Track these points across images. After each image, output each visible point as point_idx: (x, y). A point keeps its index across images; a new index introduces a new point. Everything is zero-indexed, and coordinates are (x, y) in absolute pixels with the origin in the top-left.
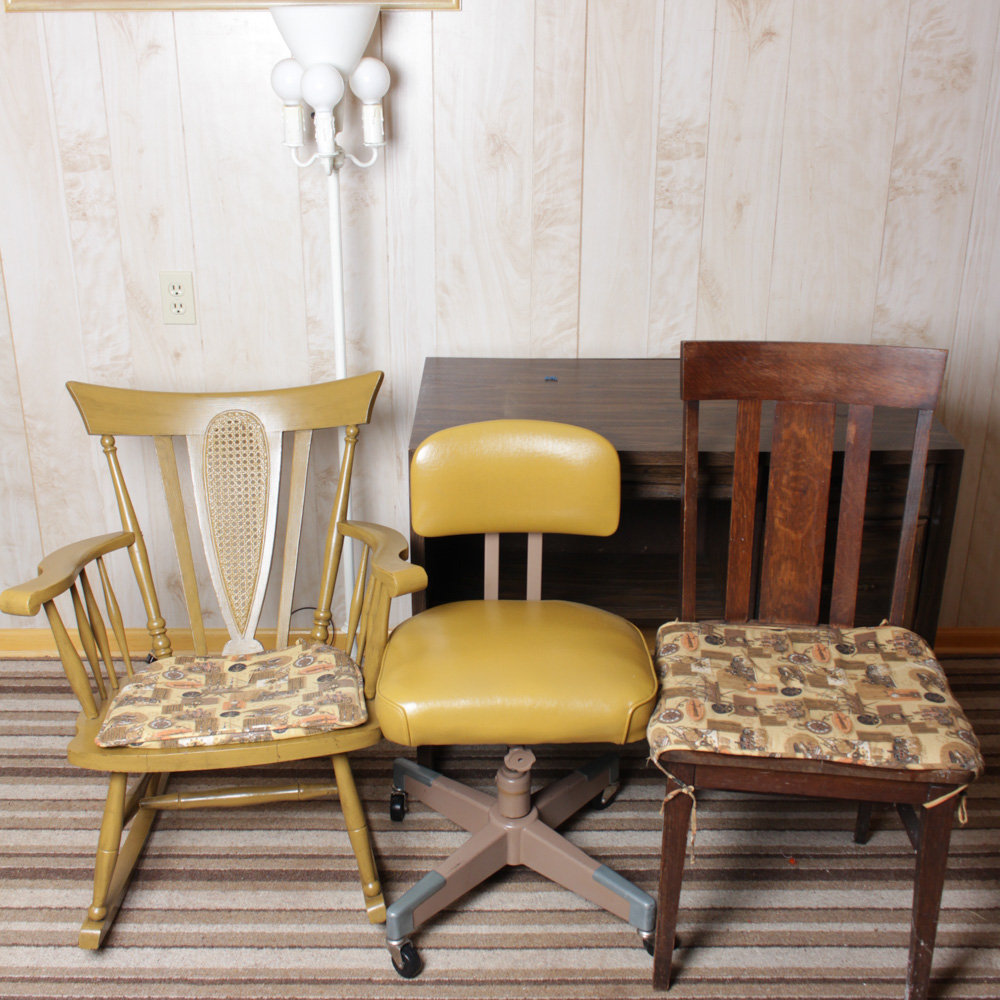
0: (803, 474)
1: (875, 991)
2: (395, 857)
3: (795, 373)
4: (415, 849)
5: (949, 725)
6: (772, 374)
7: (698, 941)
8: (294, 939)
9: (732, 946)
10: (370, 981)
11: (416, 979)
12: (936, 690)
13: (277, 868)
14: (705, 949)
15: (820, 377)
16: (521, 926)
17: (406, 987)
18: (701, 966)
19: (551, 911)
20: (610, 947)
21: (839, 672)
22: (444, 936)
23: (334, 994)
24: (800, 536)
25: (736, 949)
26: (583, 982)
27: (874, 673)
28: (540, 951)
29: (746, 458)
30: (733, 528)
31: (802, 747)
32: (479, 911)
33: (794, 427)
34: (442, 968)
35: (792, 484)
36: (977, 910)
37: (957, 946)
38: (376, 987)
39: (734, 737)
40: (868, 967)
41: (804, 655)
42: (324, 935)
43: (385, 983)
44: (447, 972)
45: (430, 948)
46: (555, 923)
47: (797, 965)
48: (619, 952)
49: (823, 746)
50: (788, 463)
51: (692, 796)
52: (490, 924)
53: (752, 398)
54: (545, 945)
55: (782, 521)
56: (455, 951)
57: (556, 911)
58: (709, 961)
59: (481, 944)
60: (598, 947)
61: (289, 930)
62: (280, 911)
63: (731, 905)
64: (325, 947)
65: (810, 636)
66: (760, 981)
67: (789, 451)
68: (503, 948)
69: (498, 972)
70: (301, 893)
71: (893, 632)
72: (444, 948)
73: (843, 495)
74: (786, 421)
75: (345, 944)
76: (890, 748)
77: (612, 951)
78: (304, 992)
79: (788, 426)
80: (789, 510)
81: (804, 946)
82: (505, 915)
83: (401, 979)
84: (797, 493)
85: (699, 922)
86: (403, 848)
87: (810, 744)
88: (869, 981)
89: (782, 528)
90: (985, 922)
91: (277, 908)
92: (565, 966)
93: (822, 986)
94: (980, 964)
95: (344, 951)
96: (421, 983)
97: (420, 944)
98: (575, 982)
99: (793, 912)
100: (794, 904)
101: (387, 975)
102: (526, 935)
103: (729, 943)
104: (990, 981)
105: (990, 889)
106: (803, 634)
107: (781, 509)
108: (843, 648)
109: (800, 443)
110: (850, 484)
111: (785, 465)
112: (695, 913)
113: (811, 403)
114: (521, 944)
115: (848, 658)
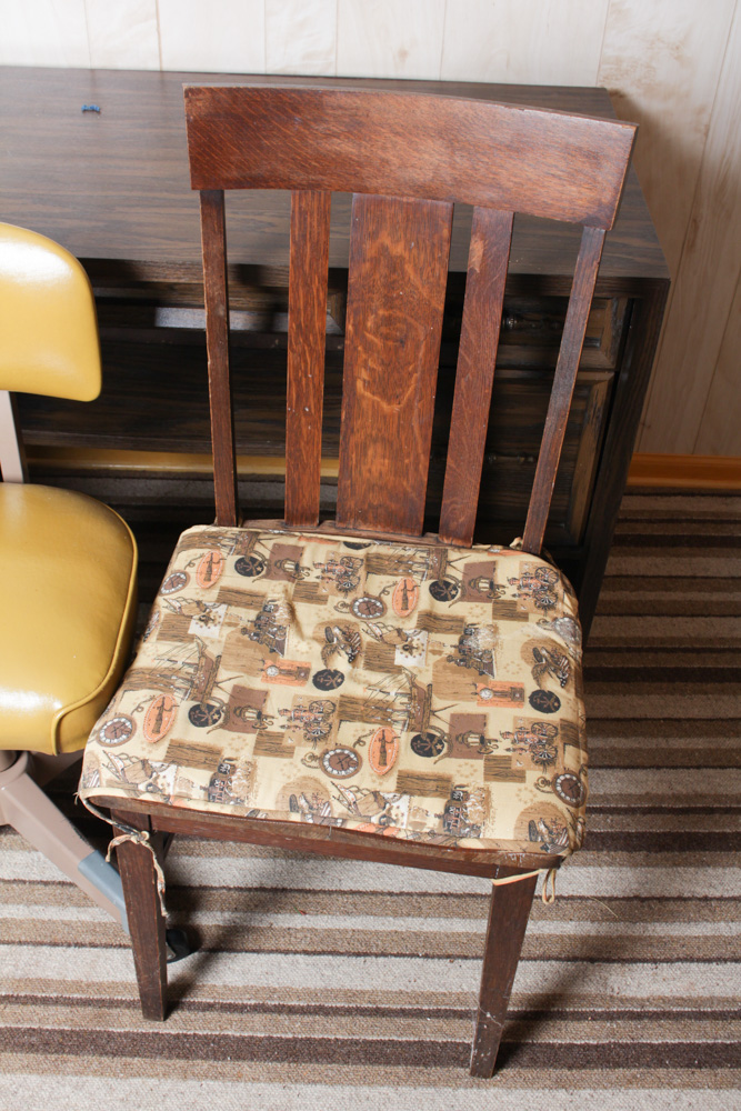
0: (399, 314)
1: (440, 1030)
3: (384, 148)
5: (546, 762)
6: (346, 147)
7: (228, 941)
9: (272, 951)
12: (552, 684)
14: (233, 955)
15: (426, 156)
18: (219, 983)
19: (46, 883)
21: (420, 639)
24: (396, 408)
25: (273, 956)
26: (56, 1002)
27: (471, 643)
28: (14, 948)
29: (308, 285)
30: (292, 393)
31: (302, 802)
33: (385, 239)
35: (383, 330)
36: (611, 899)
37: (568, 959)
39: (202, 777)
40: (442, 990)
41: (379, 599)
46: (47, 904)
47: (348, 986)
49: (335, 803)
50: (376, 296)
51: (148, 846)
53: (314, 186)
54: (23, 939)
55: (368, 385)
57: (53, 883)
58: (235, 975)
60: (93, 945)
63: (286, 885)
65: (400, 560)
66: (291, 1010)
67: (377, 276)
71: (523, 564)
73: (461, 351)
74: (372, 228)
76: (441, 810)
79: (374, 236)
80: (379, 369)
81: (366, 954)
84: (390, 343)
85: (236, 910)
87: (315, 797)
88: (436, 1014)
89: (368, 394)
90: (615, 920)
92: (40, 974)
93: (370, 1020)
94: (591, 989)
98: (45, 1001)
99: (366, 898)
100: (371, 885)
103: (267, 946)
104: (596, 1017)
105: (635, 865)
106: (389, 558)
107: (366, 366)
108: (440, 591)
109: (395, 265)
110: (473, 337)
111: (371, 299)
112: (235, 895)
113: (412, 200)
115: (442, 608)
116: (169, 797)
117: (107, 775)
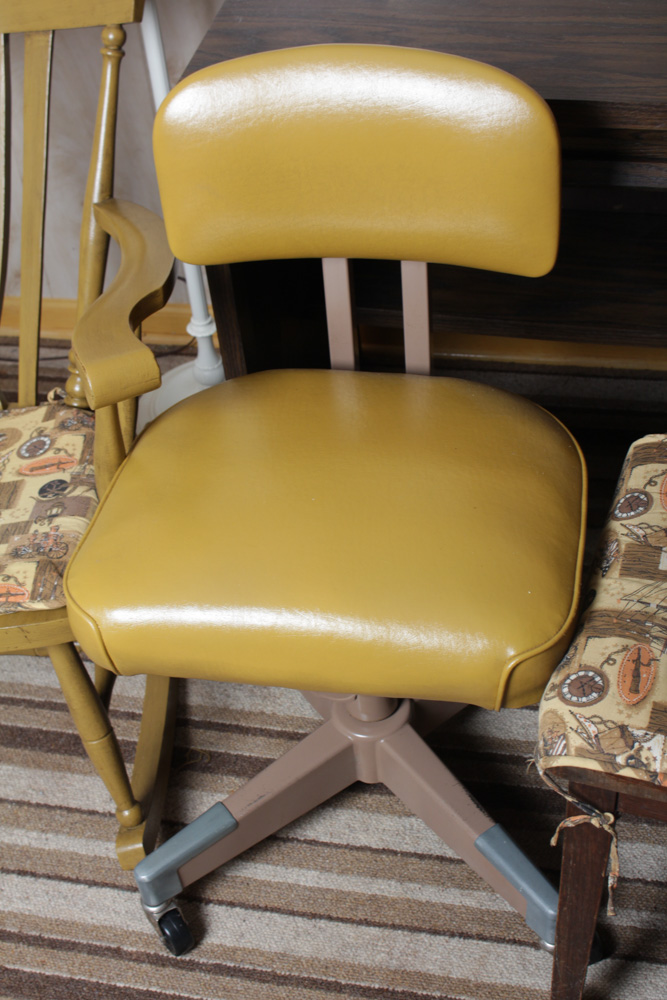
2: (209, 726)
4: (241, 712)
7: (646, 948)
8: (29, 858)
10: (117, 953)
11: (187, 958)
13: (35, 727)
14: (654, 966)
16: (368, 880)
17: (169, 971)
19: (422, 857)
20: (499, 940)
22: (247, 882)
23: (60, 969)
28: (387, 932)
32: (313, 843)
34: (229, 942)
38: (123, 964)
42: (73, 856)
43: (138, 958)
44: (235, 950)
45: (221, 903)
46: (423, 882)
48: (510, 951)
52: (323, 869)
54: (397, 922)
56: (257, 914)
57: (430, 857)
59: (299, 907)
60: (481, 937)
61: (26, 842)
62: (20, 803)
64: (68, 880)
68: (330, 918)
69: (312, 962)
70: (58, 774)
72: (243, 905)
75: (98, 880)
77: (502, 948)
78: (21, 959)
82: (349, 855)
83: (165, 953)
85: (656, 910)
86: (225, 710)
91: (18, 799)
92: (419, 967)
95: (94, 890)
96: (192, 966)
97: (209, 894)
101: (147, 944)
102: (373, 898)
112: (654, 890)
114: (361, 915)
116: (655, 774)
117: (576, 741)
